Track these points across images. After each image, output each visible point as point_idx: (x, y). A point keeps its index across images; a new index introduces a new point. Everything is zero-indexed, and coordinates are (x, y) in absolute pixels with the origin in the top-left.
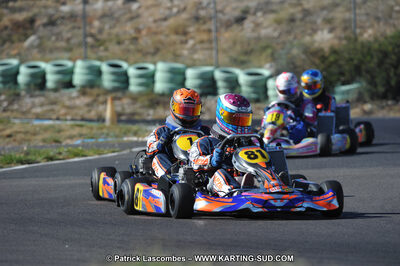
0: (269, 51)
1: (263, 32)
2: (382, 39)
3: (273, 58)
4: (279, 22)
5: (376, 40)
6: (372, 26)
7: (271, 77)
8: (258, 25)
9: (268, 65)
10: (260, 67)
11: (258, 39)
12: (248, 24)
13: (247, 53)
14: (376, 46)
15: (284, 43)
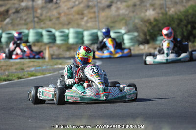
0: (124, 21)
1: (121, 12)
2: (179, 13)
3: (126, 24)
4: (128, 7)
5: (176, 13)
6: (174, 7)
7: (126, 33)
8: (118, 9)
9: (124, 28)
10: (120, 29)
11: (119, 15)
12: (113, 8)
13: (114, 22)
14: (176, 16)
15: (131, 17)
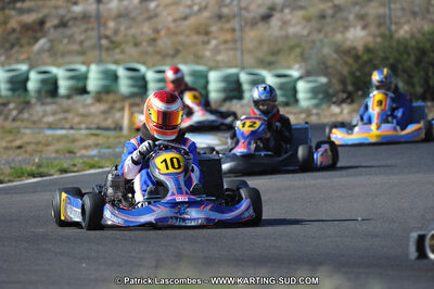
0: (298, 50)
1: (292, 30)
2: (419, 36)
3: (303, 58)
4: (308, 19)
5: (413, 36)
6: (408, 22)
7: (300, 78)
8: (285, 23)
9: (297, 66)
10: (290, 68)
11: (287, 37)
12: (275, 22)
13: (275, 53)
14: (413, 43)
15: (314, 42)
